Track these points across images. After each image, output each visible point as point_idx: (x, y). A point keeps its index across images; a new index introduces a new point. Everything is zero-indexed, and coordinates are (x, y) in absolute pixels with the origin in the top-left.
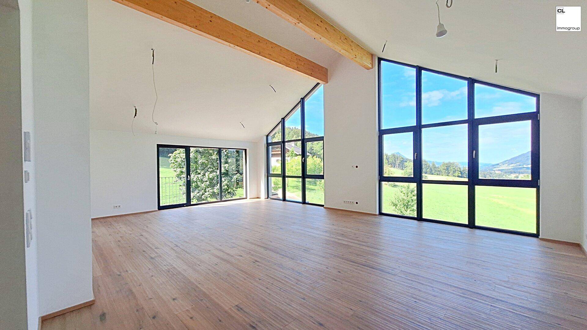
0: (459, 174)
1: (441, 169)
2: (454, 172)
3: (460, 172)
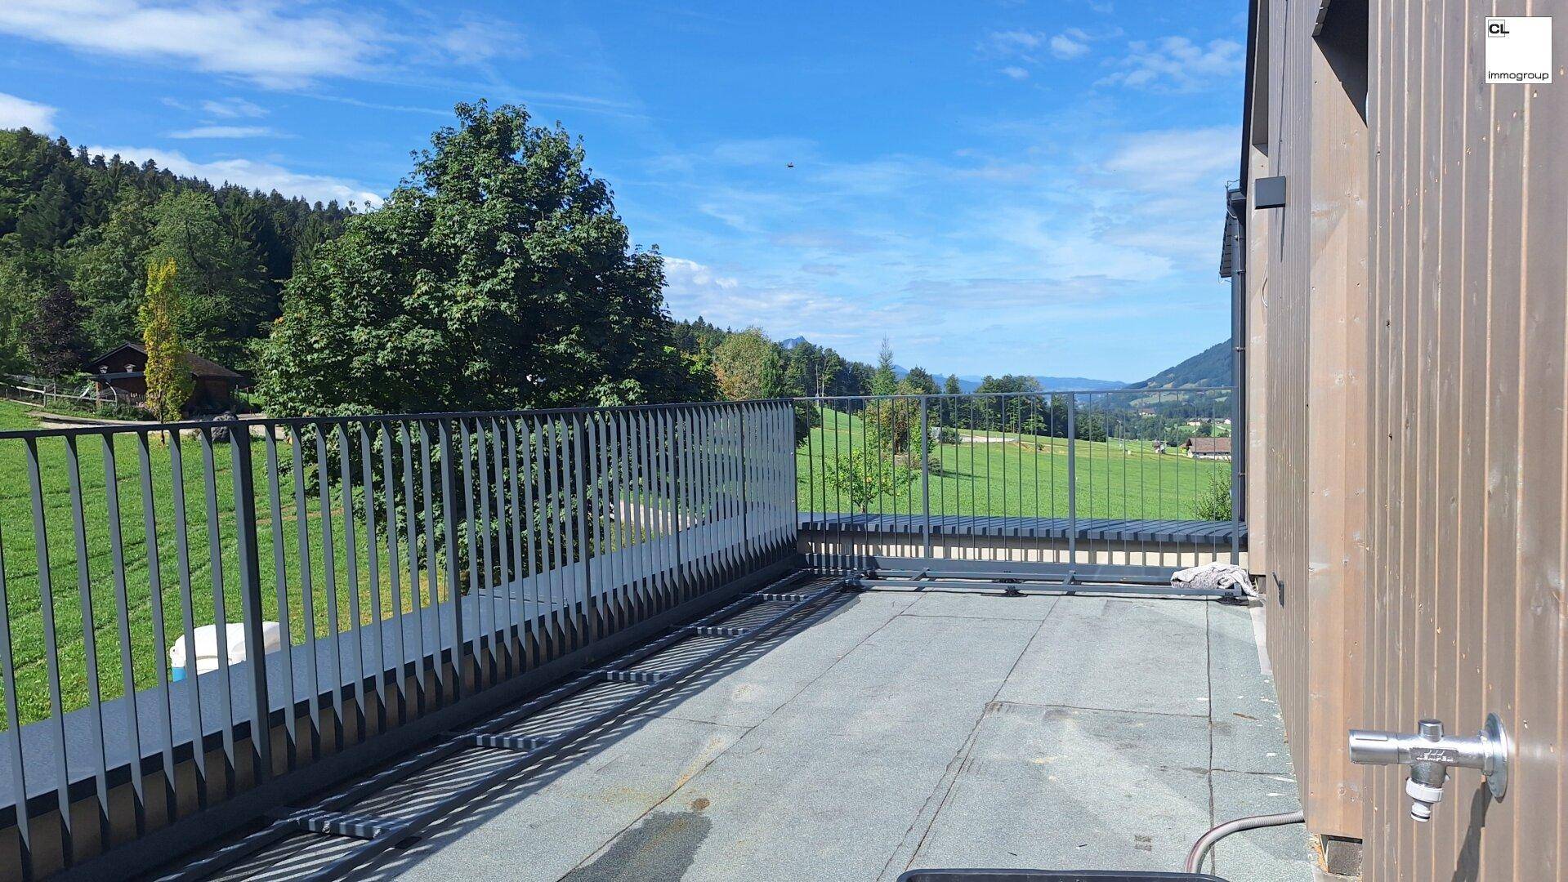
0: (1040, 425)
1: (979, 403)
2: (1025, 416)
3: (1043, 413)
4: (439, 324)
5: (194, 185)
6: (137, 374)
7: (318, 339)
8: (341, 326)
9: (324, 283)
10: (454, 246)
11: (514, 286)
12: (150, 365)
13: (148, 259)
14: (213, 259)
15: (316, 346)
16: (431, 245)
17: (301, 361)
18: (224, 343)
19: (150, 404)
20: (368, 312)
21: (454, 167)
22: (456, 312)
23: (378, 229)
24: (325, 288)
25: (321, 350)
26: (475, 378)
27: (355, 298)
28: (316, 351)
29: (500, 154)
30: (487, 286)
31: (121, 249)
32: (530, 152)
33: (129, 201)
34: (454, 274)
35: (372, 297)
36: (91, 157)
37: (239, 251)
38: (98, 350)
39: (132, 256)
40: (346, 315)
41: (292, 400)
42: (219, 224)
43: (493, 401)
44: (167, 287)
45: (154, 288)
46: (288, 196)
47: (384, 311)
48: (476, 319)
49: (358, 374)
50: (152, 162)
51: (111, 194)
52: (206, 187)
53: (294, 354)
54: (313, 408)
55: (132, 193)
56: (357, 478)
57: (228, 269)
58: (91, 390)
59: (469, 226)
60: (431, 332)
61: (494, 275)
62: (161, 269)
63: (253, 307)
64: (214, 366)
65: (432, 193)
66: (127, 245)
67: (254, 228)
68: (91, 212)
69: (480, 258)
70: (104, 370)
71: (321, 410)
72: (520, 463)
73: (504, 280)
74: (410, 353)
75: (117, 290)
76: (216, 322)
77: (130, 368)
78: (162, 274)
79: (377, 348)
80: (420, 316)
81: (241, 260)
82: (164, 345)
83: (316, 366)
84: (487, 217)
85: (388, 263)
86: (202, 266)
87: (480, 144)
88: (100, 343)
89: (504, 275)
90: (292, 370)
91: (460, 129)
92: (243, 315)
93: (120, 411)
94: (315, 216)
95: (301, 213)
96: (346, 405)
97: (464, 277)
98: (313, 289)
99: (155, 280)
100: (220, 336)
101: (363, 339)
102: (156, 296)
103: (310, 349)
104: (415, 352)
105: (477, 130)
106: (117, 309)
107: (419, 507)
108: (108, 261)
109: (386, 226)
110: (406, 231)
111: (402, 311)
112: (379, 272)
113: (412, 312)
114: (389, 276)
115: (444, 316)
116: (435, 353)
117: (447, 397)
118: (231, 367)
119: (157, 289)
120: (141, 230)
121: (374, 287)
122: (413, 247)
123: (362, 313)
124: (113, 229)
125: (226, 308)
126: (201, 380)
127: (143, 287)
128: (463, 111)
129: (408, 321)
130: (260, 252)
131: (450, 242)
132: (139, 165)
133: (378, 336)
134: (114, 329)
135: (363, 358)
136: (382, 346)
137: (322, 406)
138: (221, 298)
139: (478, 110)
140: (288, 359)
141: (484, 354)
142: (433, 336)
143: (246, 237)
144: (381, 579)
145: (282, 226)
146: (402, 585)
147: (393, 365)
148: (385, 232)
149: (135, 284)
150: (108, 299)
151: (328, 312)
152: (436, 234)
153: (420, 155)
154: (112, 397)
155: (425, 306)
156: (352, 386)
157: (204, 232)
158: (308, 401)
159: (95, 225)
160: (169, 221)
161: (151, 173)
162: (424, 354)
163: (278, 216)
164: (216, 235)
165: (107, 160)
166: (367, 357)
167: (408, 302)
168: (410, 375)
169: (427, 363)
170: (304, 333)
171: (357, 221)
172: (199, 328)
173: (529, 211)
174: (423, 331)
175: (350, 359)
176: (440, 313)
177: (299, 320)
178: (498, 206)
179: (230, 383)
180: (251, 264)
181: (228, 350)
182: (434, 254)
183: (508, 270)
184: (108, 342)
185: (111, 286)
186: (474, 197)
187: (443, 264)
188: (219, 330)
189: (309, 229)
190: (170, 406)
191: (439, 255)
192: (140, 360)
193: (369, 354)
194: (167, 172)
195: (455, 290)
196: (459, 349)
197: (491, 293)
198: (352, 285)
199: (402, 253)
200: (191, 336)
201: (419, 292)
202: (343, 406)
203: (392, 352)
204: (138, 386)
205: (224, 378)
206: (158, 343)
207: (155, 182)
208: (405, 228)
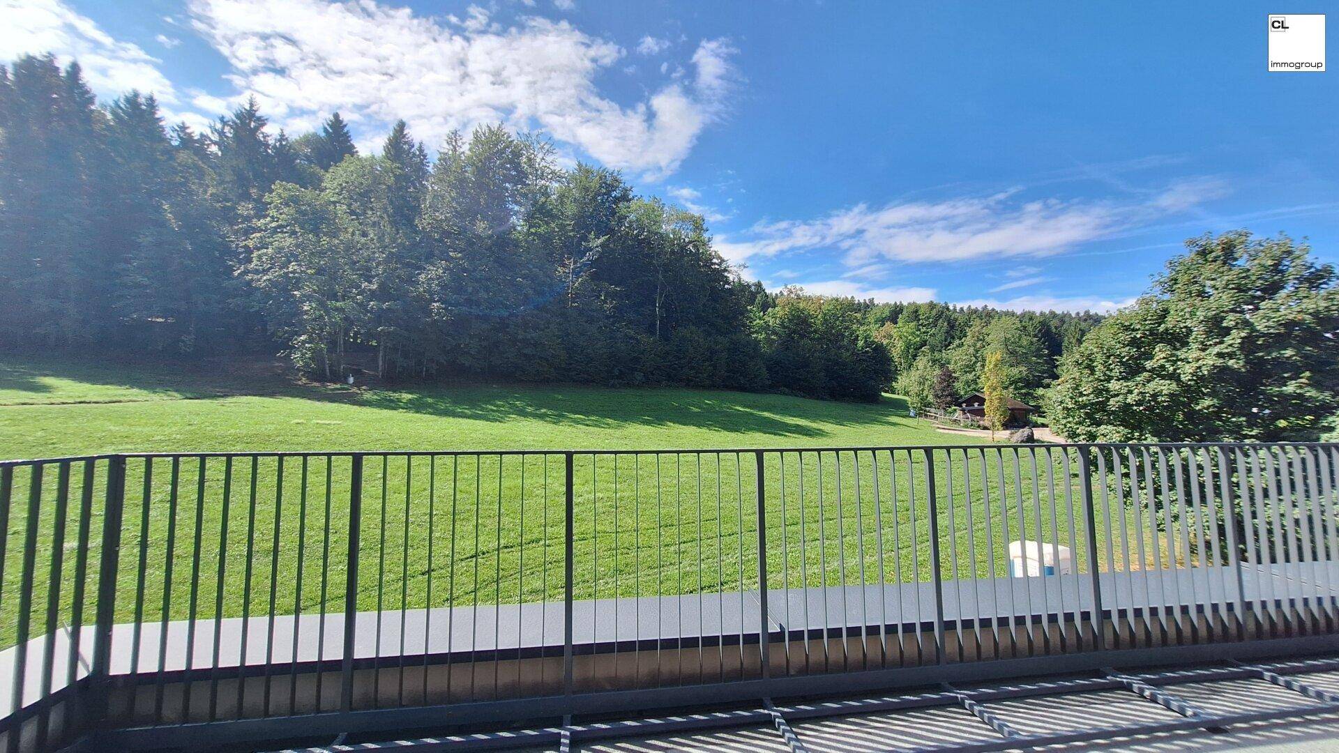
4: (1174, 377)
5: (1007, 314)
6: (980, 407)
7: (1086, 388)
8: (1101, 381)
9: (1091, 359)
10: (1186, 327)
11: (1240, 349)
12: (987, 404)
13: (985, 352)
14: (1018, 349)
15: (1085, 393)
16: (1167, 329)
17: (1076, 401)
18: (1023, 391)
19: (986, 423)
20: (1120, 372)
21: (1183, 279)
22: (1189, 369)
23: (1126, 324)
24: (1091, 360)
25: (1088, 395)
26: (1205, 411)
27: (1110, 364)
28: (1085, 395)
29: (1224, 263)
30: (1216, 350)
31: (972, 348)
32: (1253, 257)
33: (976, 326)
34: (1185, 344)
35: (1122, 363)
36: (958, 309)
37: (1032, 343)
38: (961, 397)
39: (977, 351)
40: (1105, 375)
41: (1069, 422)
42: (1021, 331)
43: (1221, 426)
44: (996, 365)
45: (989, 366)
46: (1058, 312)
47: (1132, 370)
48: (1206, 373)
49: (1114, 409)
50: (986, 306)
51: (967, 324)
52: (1013, 314)
53: (1071, 398)
54: (1083, 427)
55: (978, 321)
56: (1111, 469)
57: (1026, 353)
58: (958, 415)
59: (1198, 313)
60: (1169, 382)
61: (1222, 342)
62: (993, 355)
63: (1040, 372)
64: (1019, 403)
65: (1167, 297)
66: (974, 346)
67: (1040, 331)
68: (958, 333)
69: (1208, 333)
70: (964, 405)
71: (1089, 429)
72: (1249, 470)
73: (1231, 345)
74: (1152, 396)
75: (970, 368)
76: (1020, 380)
77: (976, 405)
78: (994, 359)
79: (1128, 393)
80: (1159, 373)
81: (1033, 348)
82: (994, 393)
83: (1085, 404)
84: (1214, 306)
85: (1134, 342)
86: (1013, 353)
87: (1206, 260)
88: (962, 393)
89: (1231, 342)
90: (1070, 406)
91: (1189, 255)
92: (1034, 376)
93: (972, 425)
94: (1076, 320)
95: (1067, 319)
96: (1105, 426)
97: (1194, 346)
98: (1083, 361)
99: (990, 362)
100: (1022, 388)
101: (1117, 388)
102: (990, 370)
103: (1081, 394)
104: (1154, 396)
105: (1204, 253)
106: (970, 377)
107: (1157, 491)
108: (966, 355)
109: (1132, 322)
110: (1147, 322)
111: (1145, 370)
112: (1128, 348)
113: (1152, 370)
114: (1135, 350)
115: (1178, 371)
116: (1171, 395)
117: (1181, 423)
118: (1028, 404)
119: (991, 366)
120: (982, 339)
121: (1124, 357)
122: (1152, 332)
123: (1116, 372)
124: (968, 340)
125: (1025, 373)
126: (1012, 410)
127: (983, 366)
128: (1192, 243)
129: (1151, 376)
130: (1043, 343)
131: (1182, 325)
132: (980, 309)
133: (1127, 386)
134: (969, 386)
135: (1117, 399)
136: (1130, 392)
137: (1089, 426)
138: (1023, 369)
139: (1204, 239)
140: (1068, 400)
141: (1213, 394)
142: (1169, 385)
143: (1035, 336)
144: (1129, 533)
145: (1056, 328)
146: (1144, 539)
147: (1139, 403)
148: (1131, 325)
149: (979, 364)
150: (966, 372)
151: (1093, 372)
152: (1170, 322)
153: (1156, 276)
154: (968, 418)
155: (1162, 367)
156: (1109, 415)
157: (1013, 336)
158: (1080, 423)
159: (961, 339)
160: (996, 333)
161: (986, 311)
162: (1162, 396)
163: (1054, 323)
164: (1020, 336)
165: (965, 309)
166: (1120, 398)
167: (1149, 364)
168: (1151, 409)
169: (1165, 401)
170: (1077, 387)
171: (1112, 321)
172: (1011, 384)
173: (1254, 297)
174: (1162, 381)
175: (1108, 400)
176: (1175, 370)
177: (1074, 378)
178: (1224, 297)
179: (1027, 411)
180: (1039, 350)
181: (1026, 394)
182: (1168, 334)
183: (1235, 338)
184: (966, 393)
185: (967, 366)
186: (1202, 294)
187: (1178, 339)
188: (1021, 384)
189: (1073, 328)
190: (997, 424)
191: (1171, 334)
192: (982, 401)
193: (1121, 396)
194: (993, 310)
195: (1187, 355)
196: (1191, 392)
197: (1220, 355)
198: (1109, 357)
199: (1145, 336)
200: (1006, 388)
201: (1158, 358)
202: (1103, 427)
203: (1138, 395)
204: (981, 413)
205: (1024, 410)
206: (991, 393)
207: (988, 316)
208: (1146, 320)
